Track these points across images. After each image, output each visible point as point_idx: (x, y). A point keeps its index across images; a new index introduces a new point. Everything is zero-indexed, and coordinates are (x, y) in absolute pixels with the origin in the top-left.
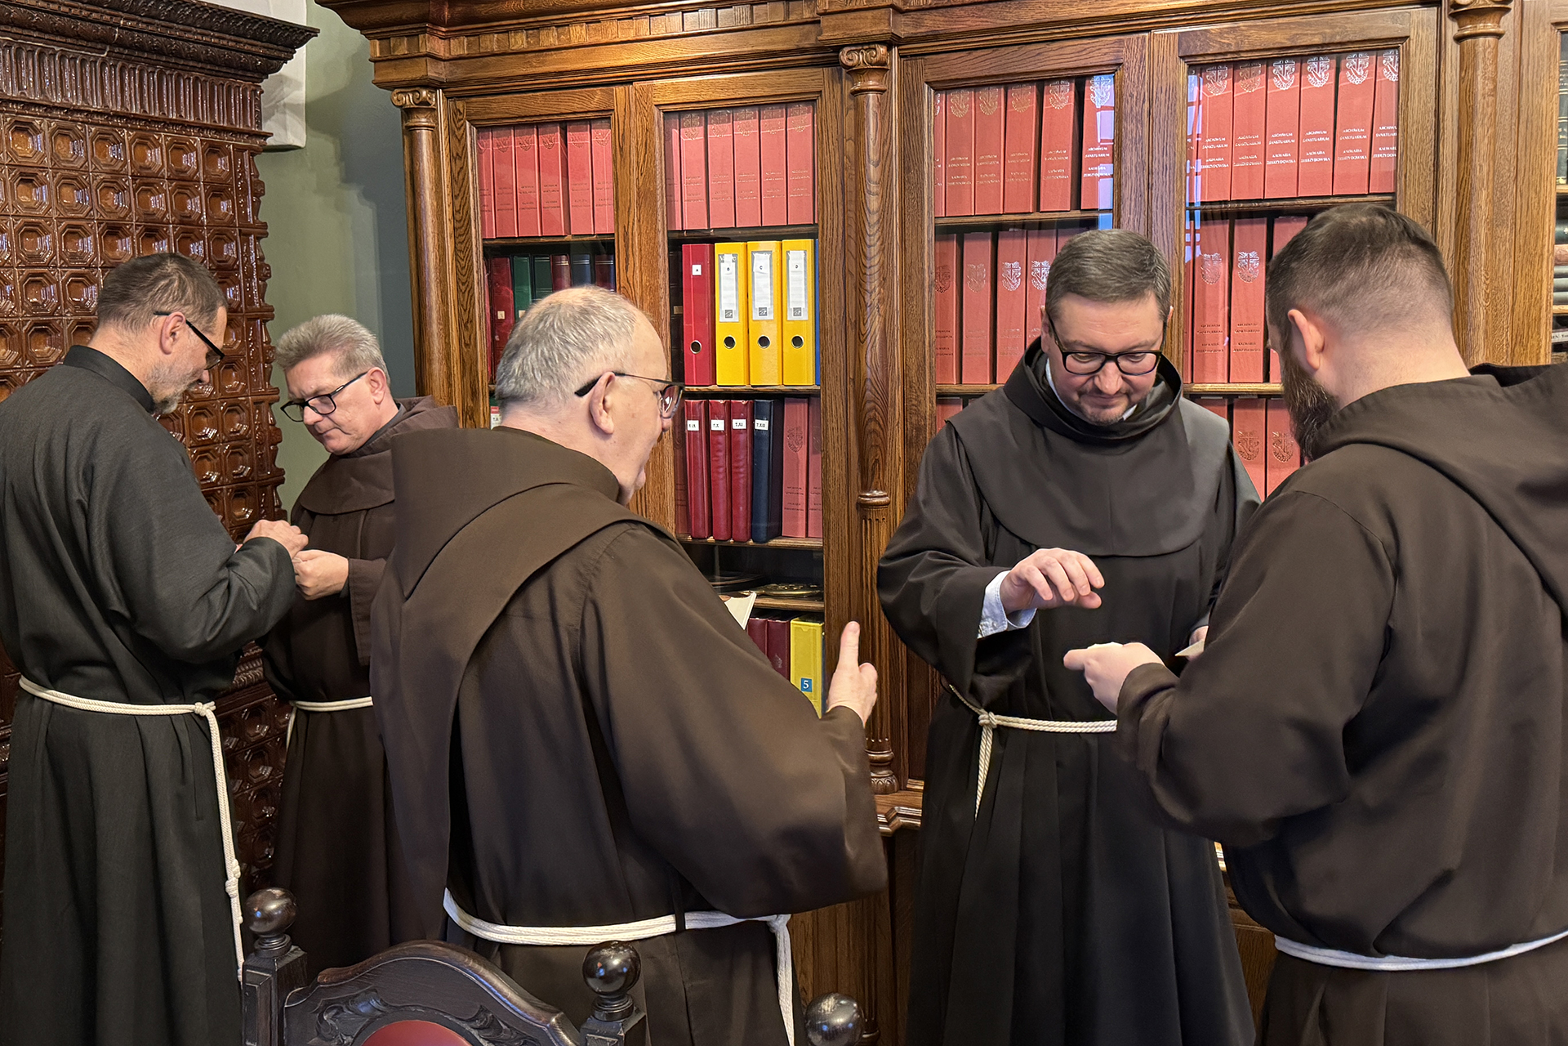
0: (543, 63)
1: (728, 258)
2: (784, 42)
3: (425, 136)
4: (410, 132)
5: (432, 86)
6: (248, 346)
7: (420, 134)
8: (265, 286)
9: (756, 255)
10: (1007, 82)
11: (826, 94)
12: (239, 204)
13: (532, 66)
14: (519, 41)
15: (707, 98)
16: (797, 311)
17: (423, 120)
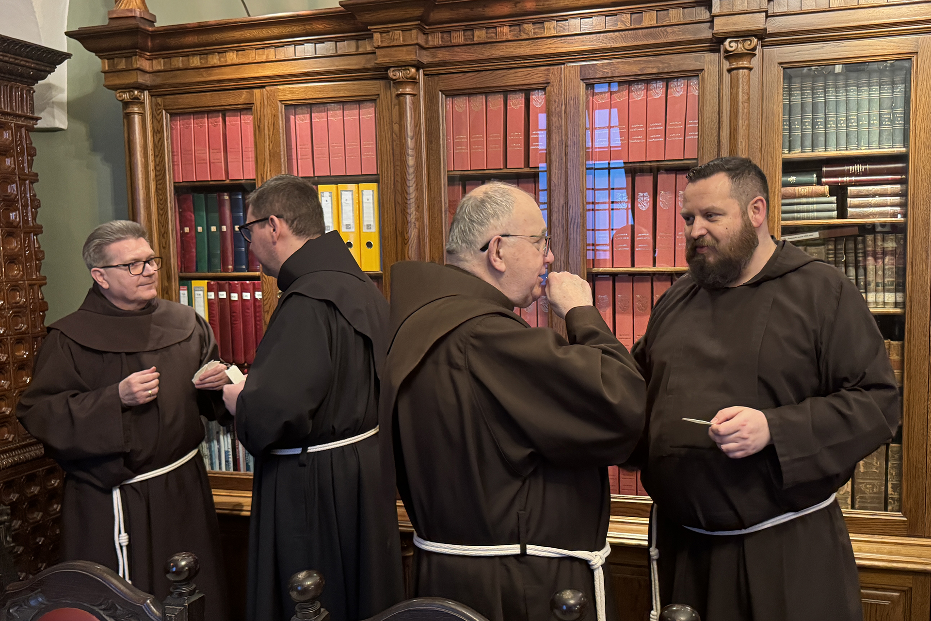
0: (210, 75)
1: (327, 194)
2: (356, 64)
3: (137, 119)
4: (128, 117)
5: (141, 88)
6: (25, 249)
7: (134, 117)
8: (37, 213)
9: (343, 192)
10: (487, 92)
11: (382, 96)
12: (18, 161)
13: (203, 77)
14: (196, 61)
15: (311, 97)
16: (369, 226)
17: (136, 109)
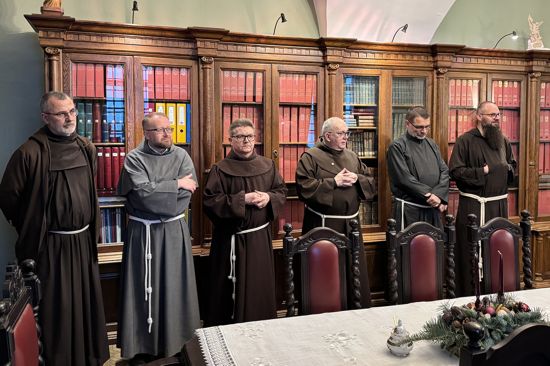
0: (103, 47)
1: (161, 107)
2: (183, 52)
3: (55, 63)
9: (169, 107)
11: (193, 67)
13: (98, 47)
14: (94, 39)
16: (182, 123)
17: (55, 58)
